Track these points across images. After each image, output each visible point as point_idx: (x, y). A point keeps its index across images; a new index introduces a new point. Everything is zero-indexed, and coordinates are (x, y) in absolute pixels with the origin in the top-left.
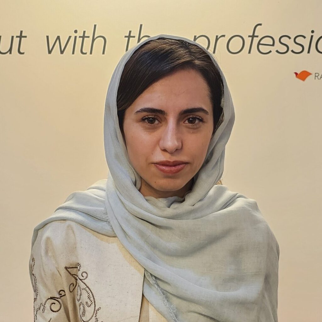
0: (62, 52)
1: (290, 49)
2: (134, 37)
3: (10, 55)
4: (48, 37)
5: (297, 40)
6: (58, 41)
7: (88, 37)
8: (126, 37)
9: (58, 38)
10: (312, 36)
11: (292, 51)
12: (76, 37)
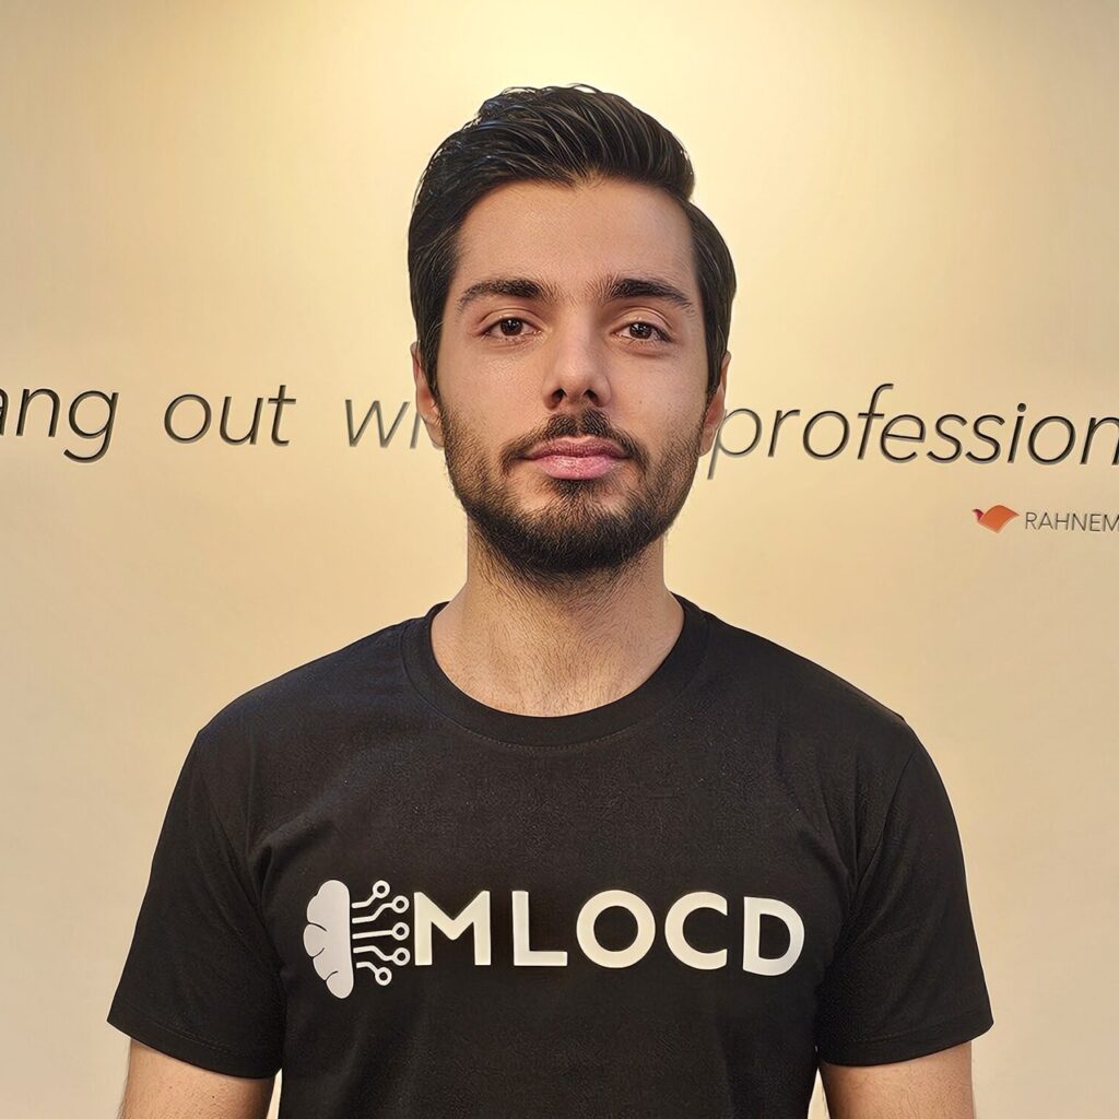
0: (384, 442)
1: (964, 451)
3: (252, 446)
4: (348, 402)
5: (982, 428)
6: (375, 414)
9: (376, 405)
10: (1020, 419)
11: (969, 455)
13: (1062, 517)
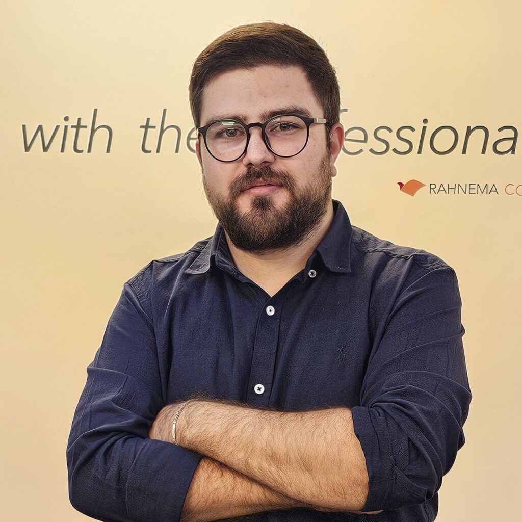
0: (45, 149)
1: (391, 148)
2: (154, 127)
4: (24, 127)
6: (39, 133)
7: (86, 127)
8: (141, 127)
9: (40, 128)
10: (424, 128)
11: (395, 150)
12: (66, 127)
13: (452, 186)
